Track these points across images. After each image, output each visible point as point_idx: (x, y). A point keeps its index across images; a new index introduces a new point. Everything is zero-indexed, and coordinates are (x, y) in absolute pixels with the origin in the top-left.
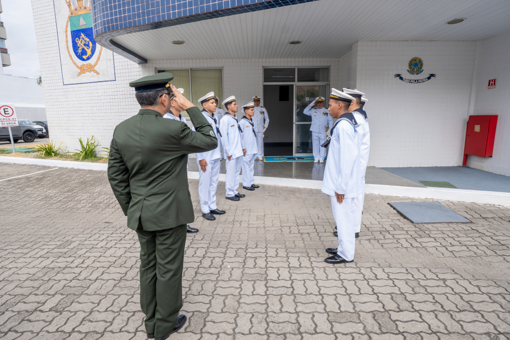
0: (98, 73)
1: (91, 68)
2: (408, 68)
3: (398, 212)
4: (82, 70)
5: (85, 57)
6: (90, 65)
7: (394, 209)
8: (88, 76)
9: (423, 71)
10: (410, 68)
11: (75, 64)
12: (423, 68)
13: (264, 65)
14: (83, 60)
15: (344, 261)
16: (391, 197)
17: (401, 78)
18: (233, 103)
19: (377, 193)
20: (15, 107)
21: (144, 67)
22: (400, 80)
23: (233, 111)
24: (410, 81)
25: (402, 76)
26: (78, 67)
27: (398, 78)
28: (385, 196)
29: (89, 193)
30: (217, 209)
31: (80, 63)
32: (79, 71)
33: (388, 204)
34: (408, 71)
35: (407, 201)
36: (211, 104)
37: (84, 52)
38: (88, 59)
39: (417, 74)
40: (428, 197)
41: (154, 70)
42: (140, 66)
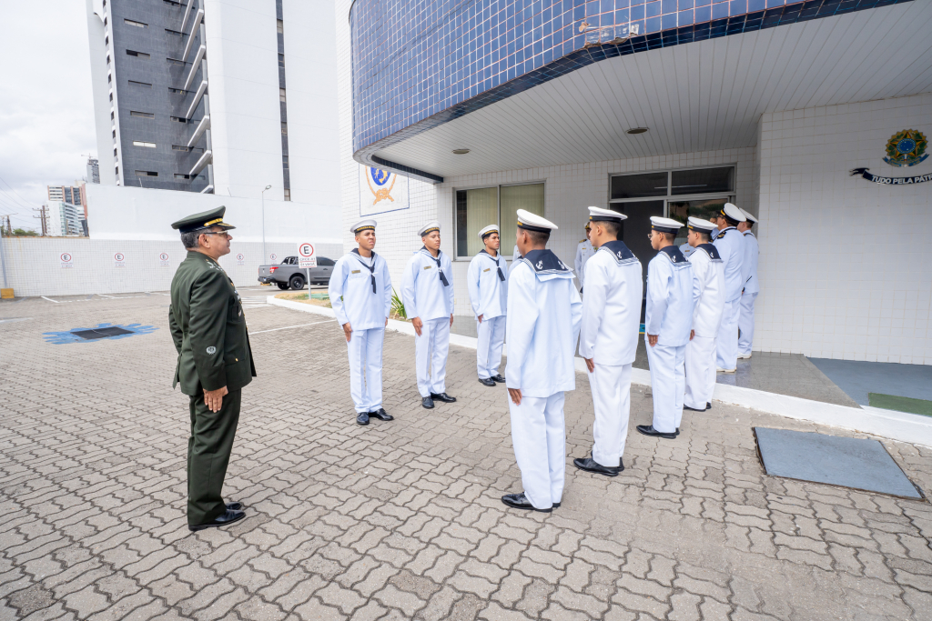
0: (392, 200)
1: (386, 194)
2: (885, 154)
3: (758, 448)
4: (379, 197)
5: (381, 181)
6: (385, 190)
7: (756, 441)
8: (384, 204)
9: (926, 156)
10: (890, 154)
11: (372, 190)
12: (927, 151)
13: (611, 171)
14: (379, 184)
15: (529, 507)
16: (774, 416)
17: (868, 177)
18: (493, 235)
19: (747, 406)
20: (316, 244)
21: (439, 188)
22: (866, 181)
23: (491, 248)
24: (892, 181)
25: (870, 172)
26: (374, 193)
27: (860, 176)
28: (760, 412)
29: (335, 353)
30: (444, 394)
31: (376, 187)
32: (375, 198)
33: (753, 429)
34: (886, 160)
35: (802, 430)
36: (431, 239)
37: (381, 175)
38: (384, 182)
39: (911, 165)
40: (860, 429)
41: (451, 190)
42: (435, 187)
